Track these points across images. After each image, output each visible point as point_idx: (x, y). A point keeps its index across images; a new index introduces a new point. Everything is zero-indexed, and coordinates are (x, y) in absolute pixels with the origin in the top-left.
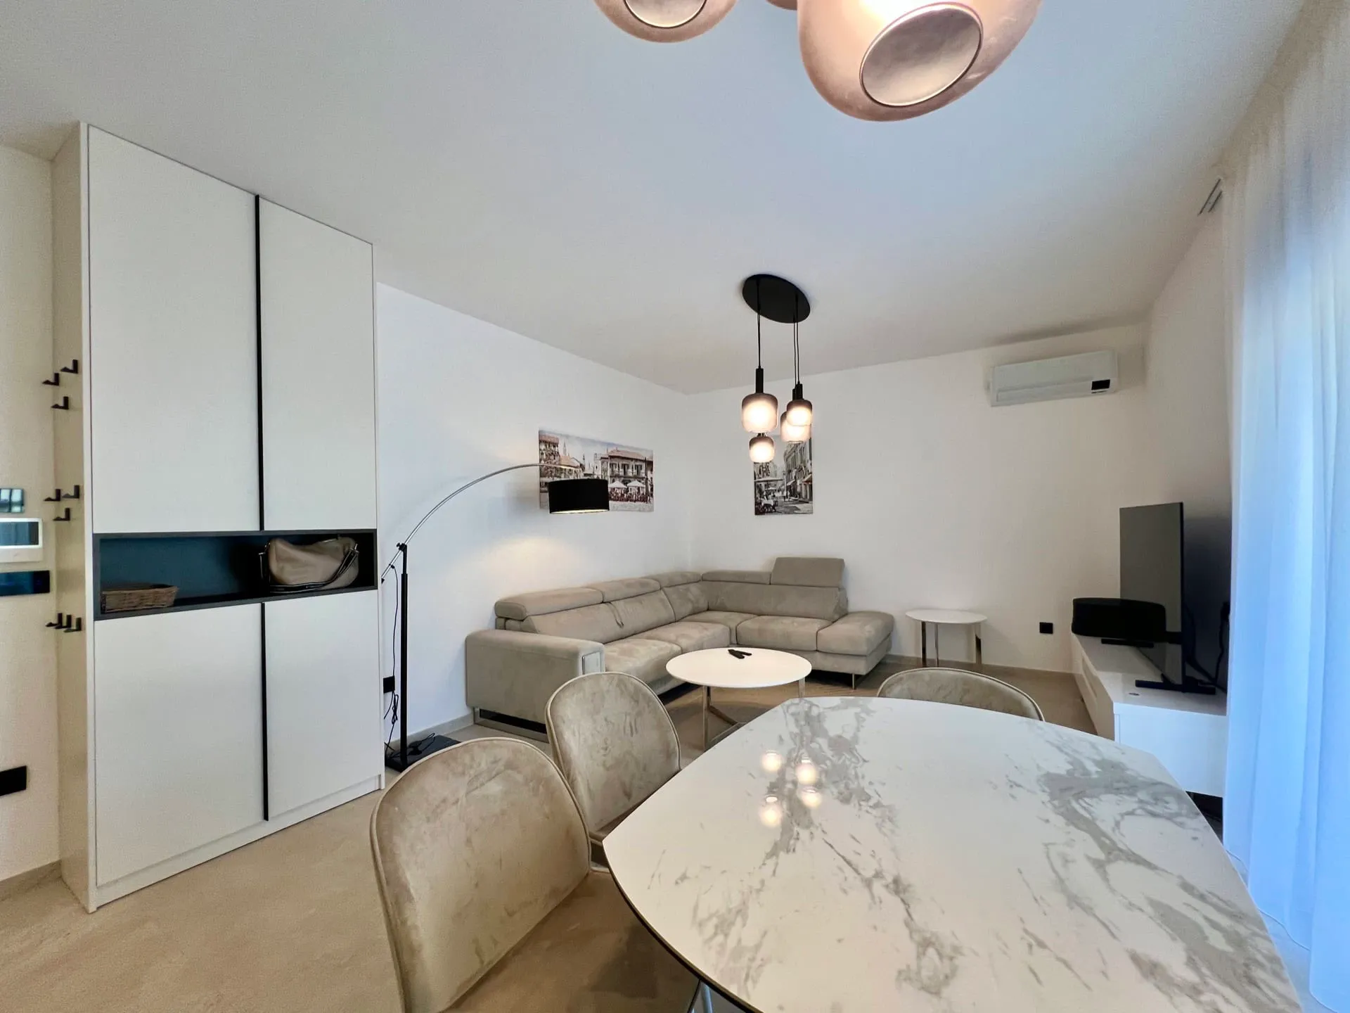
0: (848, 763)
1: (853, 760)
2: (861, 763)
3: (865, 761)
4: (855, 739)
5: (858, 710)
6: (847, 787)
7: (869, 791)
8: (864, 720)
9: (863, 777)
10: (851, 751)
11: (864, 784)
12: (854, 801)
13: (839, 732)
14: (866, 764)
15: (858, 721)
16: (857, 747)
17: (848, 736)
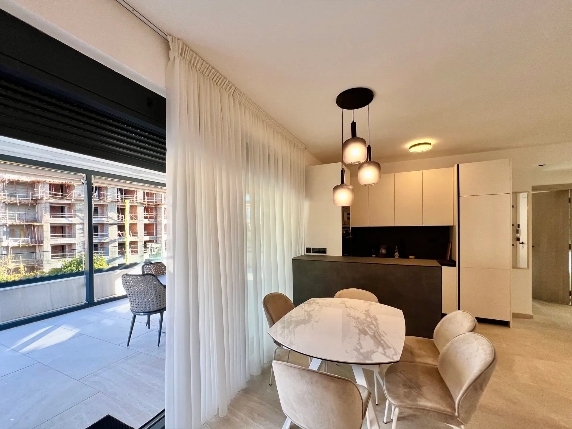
0: (360, 326)
1: (358, 327)
2: (356, 326)
3: (355, 326)
4: (359, 334)
5: (362, 351)
6: (358, 320)
7: (353, 319)
8: (358, 344)
9: (355, 322)
10: (360, 330)
11: (354, 321)
12: (356, 318)
13: (366, 337)
14: (354, 326)
15: (360, 343)
16: (358, 331)
17: (362, 336)
